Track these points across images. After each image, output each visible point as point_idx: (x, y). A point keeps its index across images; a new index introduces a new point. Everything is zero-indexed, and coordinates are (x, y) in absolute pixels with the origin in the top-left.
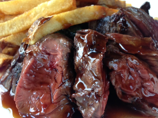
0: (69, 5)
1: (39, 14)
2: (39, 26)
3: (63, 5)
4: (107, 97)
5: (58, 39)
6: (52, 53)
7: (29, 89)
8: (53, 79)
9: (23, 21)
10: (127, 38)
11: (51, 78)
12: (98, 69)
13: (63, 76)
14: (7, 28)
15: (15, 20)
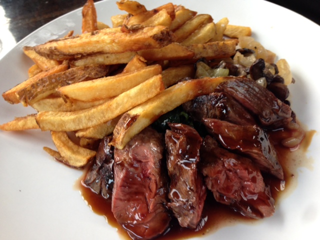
0: (156, 92)
1: (121, 106)
2: (126, 131)
3: (149, 93)
4: (203, 204)
5: (147, 144)
6: (143, 161)
7: (125, 200)
8: (148, 189)
9: (103, 113)
10: (227, 127)
11: (145, 187)
12: (192, 181)
13: (157, 185)
14: (84, 121)
15: (94, 113)
